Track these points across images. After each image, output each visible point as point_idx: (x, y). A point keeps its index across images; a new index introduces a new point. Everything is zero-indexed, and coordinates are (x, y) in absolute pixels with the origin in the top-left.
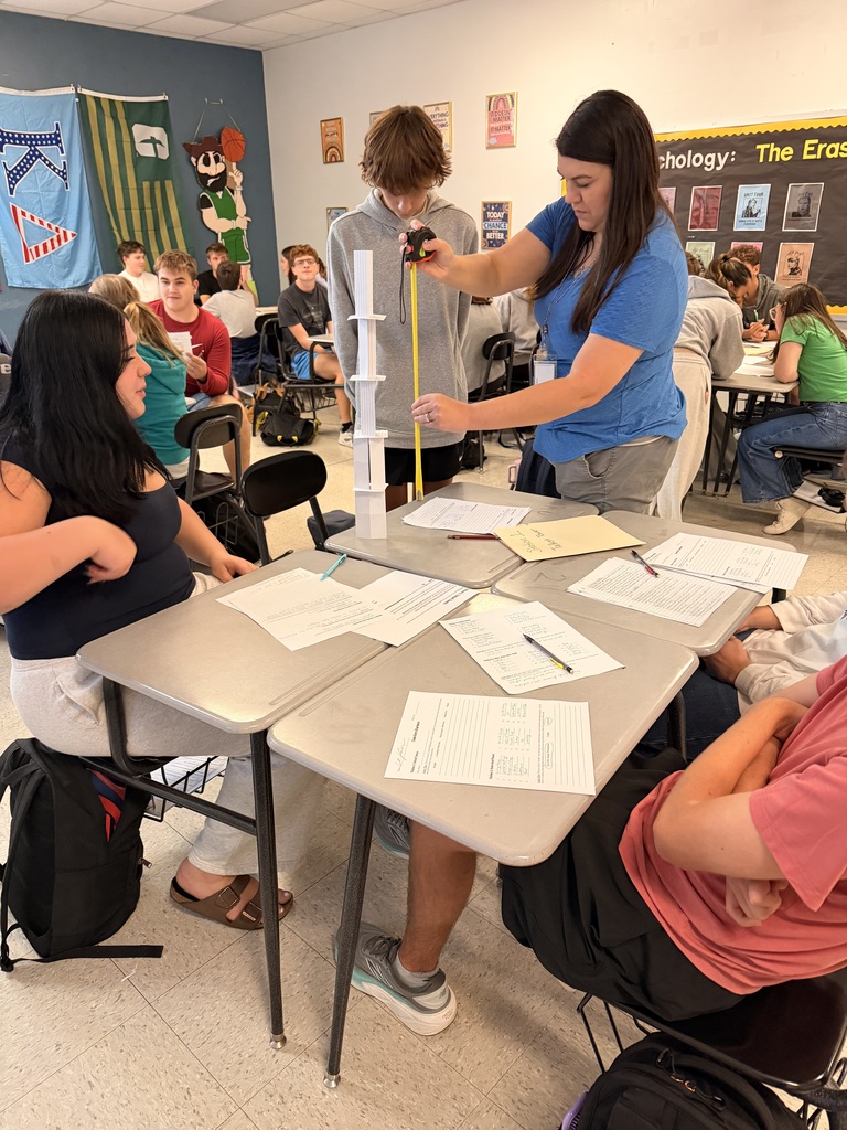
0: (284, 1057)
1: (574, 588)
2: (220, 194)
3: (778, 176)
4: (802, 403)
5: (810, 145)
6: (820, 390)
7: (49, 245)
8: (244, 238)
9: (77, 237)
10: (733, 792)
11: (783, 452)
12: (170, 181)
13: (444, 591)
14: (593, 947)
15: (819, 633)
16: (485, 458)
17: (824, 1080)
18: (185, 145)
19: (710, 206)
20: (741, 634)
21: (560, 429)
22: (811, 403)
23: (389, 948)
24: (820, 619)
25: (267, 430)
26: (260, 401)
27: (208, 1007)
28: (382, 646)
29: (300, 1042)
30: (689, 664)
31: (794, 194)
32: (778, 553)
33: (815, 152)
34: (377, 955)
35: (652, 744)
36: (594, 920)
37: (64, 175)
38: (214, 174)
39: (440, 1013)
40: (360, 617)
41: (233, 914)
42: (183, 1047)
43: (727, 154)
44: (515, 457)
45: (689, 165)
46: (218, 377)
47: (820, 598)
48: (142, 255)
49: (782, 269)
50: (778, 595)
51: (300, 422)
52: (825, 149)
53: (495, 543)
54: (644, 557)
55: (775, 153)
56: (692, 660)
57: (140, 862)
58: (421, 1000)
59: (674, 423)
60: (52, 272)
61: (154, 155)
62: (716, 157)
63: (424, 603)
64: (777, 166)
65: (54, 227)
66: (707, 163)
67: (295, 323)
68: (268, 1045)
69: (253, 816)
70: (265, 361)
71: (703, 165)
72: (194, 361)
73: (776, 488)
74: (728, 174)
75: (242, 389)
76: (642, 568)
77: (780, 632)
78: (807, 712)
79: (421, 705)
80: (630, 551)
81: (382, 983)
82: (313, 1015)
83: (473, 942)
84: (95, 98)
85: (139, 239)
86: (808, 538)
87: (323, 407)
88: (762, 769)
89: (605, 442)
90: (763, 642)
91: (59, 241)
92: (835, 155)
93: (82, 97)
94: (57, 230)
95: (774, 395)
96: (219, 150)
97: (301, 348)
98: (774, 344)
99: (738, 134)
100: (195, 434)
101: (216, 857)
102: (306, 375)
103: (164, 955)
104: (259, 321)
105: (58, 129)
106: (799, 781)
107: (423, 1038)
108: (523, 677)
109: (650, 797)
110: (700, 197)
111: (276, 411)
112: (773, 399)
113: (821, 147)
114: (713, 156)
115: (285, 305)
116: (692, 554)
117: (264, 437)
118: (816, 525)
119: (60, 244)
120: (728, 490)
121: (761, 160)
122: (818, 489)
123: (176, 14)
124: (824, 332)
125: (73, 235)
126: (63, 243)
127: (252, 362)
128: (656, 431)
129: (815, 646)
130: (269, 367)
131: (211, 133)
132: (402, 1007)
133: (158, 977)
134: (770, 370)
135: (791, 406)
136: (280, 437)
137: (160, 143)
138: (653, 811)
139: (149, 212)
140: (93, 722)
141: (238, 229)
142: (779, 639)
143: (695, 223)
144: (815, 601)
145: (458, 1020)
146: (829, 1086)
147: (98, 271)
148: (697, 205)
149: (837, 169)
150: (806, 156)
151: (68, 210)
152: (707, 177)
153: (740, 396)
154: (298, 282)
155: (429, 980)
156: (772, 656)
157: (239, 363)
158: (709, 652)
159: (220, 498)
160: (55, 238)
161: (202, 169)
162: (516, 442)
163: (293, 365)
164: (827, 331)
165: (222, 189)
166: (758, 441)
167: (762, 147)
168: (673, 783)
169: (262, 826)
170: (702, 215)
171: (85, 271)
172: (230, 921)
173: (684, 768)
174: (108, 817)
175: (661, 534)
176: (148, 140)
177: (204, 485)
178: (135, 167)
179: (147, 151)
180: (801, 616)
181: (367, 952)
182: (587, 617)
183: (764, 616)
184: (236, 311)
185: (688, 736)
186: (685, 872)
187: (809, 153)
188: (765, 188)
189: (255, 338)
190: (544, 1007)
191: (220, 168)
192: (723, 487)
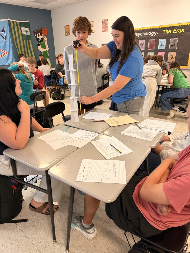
0: (56, 246)
1: (122, 133)
2: (42, 43)
3: (168, 37)
4: (174, 88)
5: (175, 30)
6: (178, 85)
7: (2, 55)
8: (48, 53)
9: (9, 53)
10: (159, 183)
11: (170, 99)
12: (30, 40)
13: (92, 134)
14: (127, 220)
15: (179, 142)
16: (104, 102)
17: (183, 251)
18: (33, 32)
19: (153, 44)
20: (161, 143)
21: (118, 96)
22: (176, 88)
23: (81, 218)
24: (179, 138)
25: (54, 97)
26: (52, 90)
27: (38, 234)
28: (77, 148)
29: (60, 242)
30: (149, 150)
31: (172, 41)
32: (169, 123)
33: (176, 31)
34: (78, 220)
35: (141, 169)
36: (127, 214)
37: (6, 39)
38: (40, 38)
39: (93, 233)
40: (72, 141)
41: (44, 211)
42: (32, 244)
43: (156, 32)
44: (110, 101)
45: (148, 35)
46: (41, 85)
47: (179, 134)
48: (24, 57)
49: (169, 58)
50: (169, 133)
51: (61, 95)
52: (178, 31)
53: (104, 122)
54: (138, 125)
55: (167, 32)
56: (149, 149)
57: (22, 200)
58: (88, 231)
59: (144, 93)
60: (3, 61)
61: (26, 34)
62: (154, 33)
63: (87, 137)
64: (168, 35)
65: (3, 51)
66: (152, 34)
67: (59, 72)
68: (52, 243)
69: (47, 189)
70: (53, 81)
71: (151, 35)
72: (35, 81)
73: (169, 107)
74: (157, 36)
75: (48, 87)
76: (138, 127)
77: (170, 142)
78: (176, 162)
79: (85, 163)
80: (135, 123)
81: (79, 227)
82: (63, 235)
83: (101, 216)
84: (12, 21)
85: (24, 53)
86: (176, 119)
87: (66, 91)
88: (166, 176)
89: (128, 99)
90: (166, 144)
91: (5, 54)
92: (181, 32)
93: (9, 21)
94: (4, 52)
95: (168, 86)
96: (41, 33)
97: (61, 78)
98: (168, 75)
99: (159, 28)
100: (35, 98)
101: (39, 198)
102: (62, 84)
103: (28, 222)
104: (51, 72)
105: (4, 28)
106: (175, 181)
107: (89, 240)
108: (110, 155)
109: (140, 183)
110: (150, 42)
111: (55, 92)
112: (168, 87)
113: (177, 30)
114: (153, 33)
115: (57, 68)
116: (149, 124)
117: (53, 98)
118: (178, 115)
119: (5, 55)
120: (158, 108)
121: (164, 33)
122: (178, 107)
123: (30, 2)
124: (179, 72)
125: (8, 53)
126: (6, 55)
127: (50, 81)
128: (139, 95)
129: (178, 145)
130: (54, 82)
131: (40, 29)
132: (84, 233)
133: (26, 227)
134: (167, 81)
135: (172, 89)
136: (56, 98)
137: (28, 31)
138: (140, 187)
139: (26, 47)
140: (8, 168)
141: (46, 51)
142: (170, 144)
143: (149, 48)
144: (178, 134)
145: (97, 235)
146: (184, 252)
147: (14, 61)
148: (150, 44)
149: (181, 35)
150: (174, 32)
151: (7, 47)
152: (152, 37)
153: (160, 87)
154: (60, 63)
155: (90, 226)
156: (168, 147)
157: (47, 81)
158: (153, 147)
159: (42, 112)
160: (4, 53)
161: (38, 37)
162: (110, 98)
163: (59, 81)
164: (180, 72)
165: (42, 42)
166: (164, 97)
167: (164, 30)
168: (145, 180)
169: (49, 191)
170: (151, 46)
171: (11, 61)
172: (43, 213)
173: (148, 176)
174: (14, 190)
175: (142, 119)
176: (25, 31)
177: (38, 110)
178: (22, 37)
179: (25, 33)
180: (175, 138)
181: (76, 220)
182: (125, 140)
183: (166, 138)
184: (46, 70)
185: (149, 167)
186: (148, 202)
187: (175, 32)
188: (165, 40)
189: (50, 76)
190: (117, 231)
191: (42, 37)
192: (157, 107)
